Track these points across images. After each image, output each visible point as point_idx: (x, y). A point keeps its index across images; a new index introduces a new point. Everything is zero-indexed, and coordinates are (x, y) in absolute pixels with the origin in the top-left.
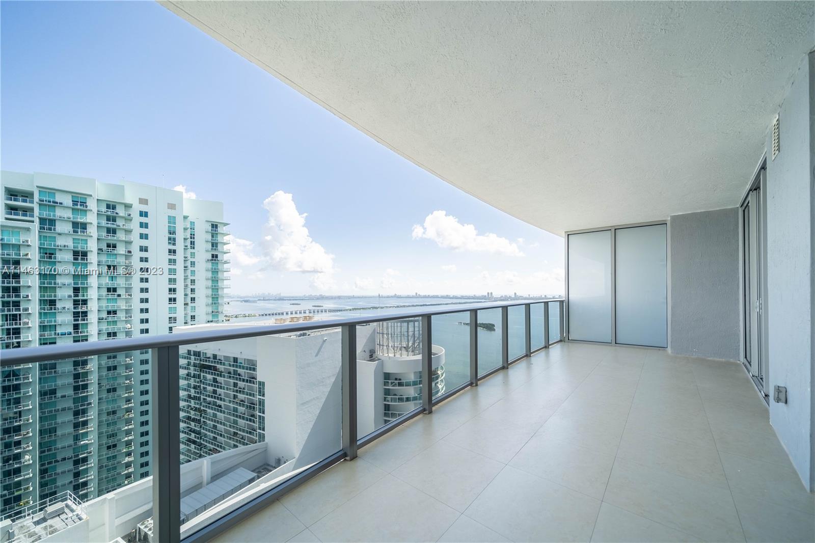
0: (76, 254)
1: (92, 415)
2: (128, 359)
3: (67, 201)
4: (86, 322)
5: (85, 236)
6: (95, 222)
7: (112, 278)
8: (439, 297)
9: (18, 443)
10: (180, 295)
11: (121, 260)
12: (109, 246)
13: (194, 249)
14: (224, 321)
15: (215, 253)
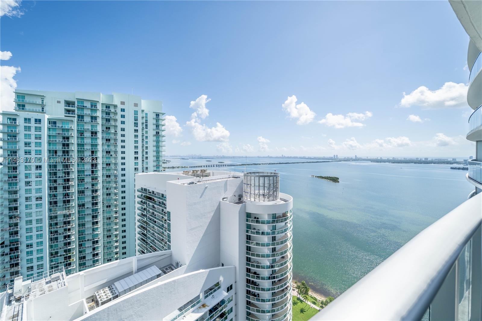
0: (92, 133)
1: (100, 219)
2: (115, 190)
3: (88, 105)
4: (96, 169)
5: (96, 123)
6: (100, 116)
7: (108, 146)
8: (298, 158)
9: (69, 230)
10: (140, 155)
11: (112, 136)
12: (107, 128)
13: (147, 129)
14: (163, 171)
15: (158, 131)
